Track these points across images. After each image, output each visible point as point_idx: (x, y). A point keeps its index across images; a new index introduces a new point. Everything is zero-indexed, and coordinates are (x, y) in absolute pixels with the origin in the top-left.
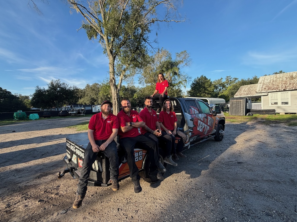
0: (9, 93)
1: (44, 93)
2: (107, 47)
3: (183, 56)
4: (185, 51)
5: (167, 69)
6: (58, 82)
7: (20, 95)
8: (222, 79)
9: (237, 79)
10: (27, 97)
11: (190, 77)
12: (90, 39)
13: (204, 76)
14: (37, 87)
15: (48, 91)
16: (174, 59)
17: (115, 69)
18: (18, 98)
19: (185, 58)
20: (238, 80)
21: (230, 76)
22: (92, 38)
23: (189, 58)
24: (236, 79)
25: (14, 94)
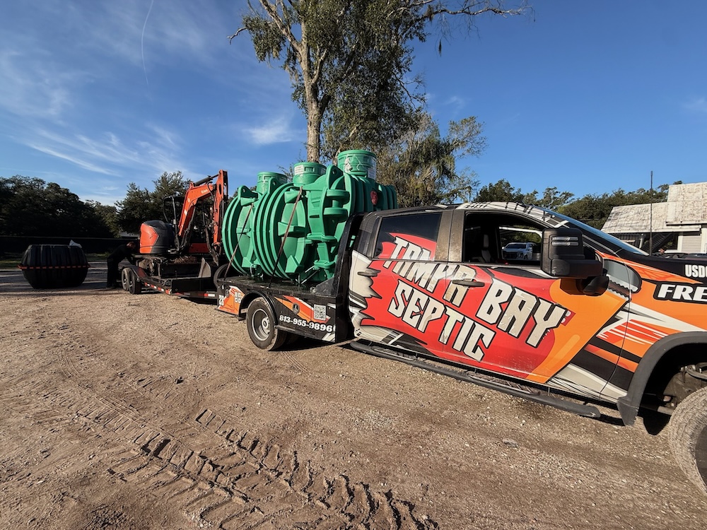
0: (75, 196)
1: (147, 201)
2: (305, 77)
3: (466, 129)
4: (472, 118)
5: (428, 159)
6: (178, 178)
7: (98, 204)
8: (536, 193)
9: (571, 195)
10: (112, 210)
11: (476, 181)
12: (262, 58)
13: (505, 181)
14: (133, 185)
15: (154, 196)
16: (444, 136)
17: (321, 138)
18: (93, 210)
19: (470, 134)
20: (573, 197)
21: (555, 188)
22: (267, 58)
23: (479, 135)
24: (568, 195)
25: (85, 202)
